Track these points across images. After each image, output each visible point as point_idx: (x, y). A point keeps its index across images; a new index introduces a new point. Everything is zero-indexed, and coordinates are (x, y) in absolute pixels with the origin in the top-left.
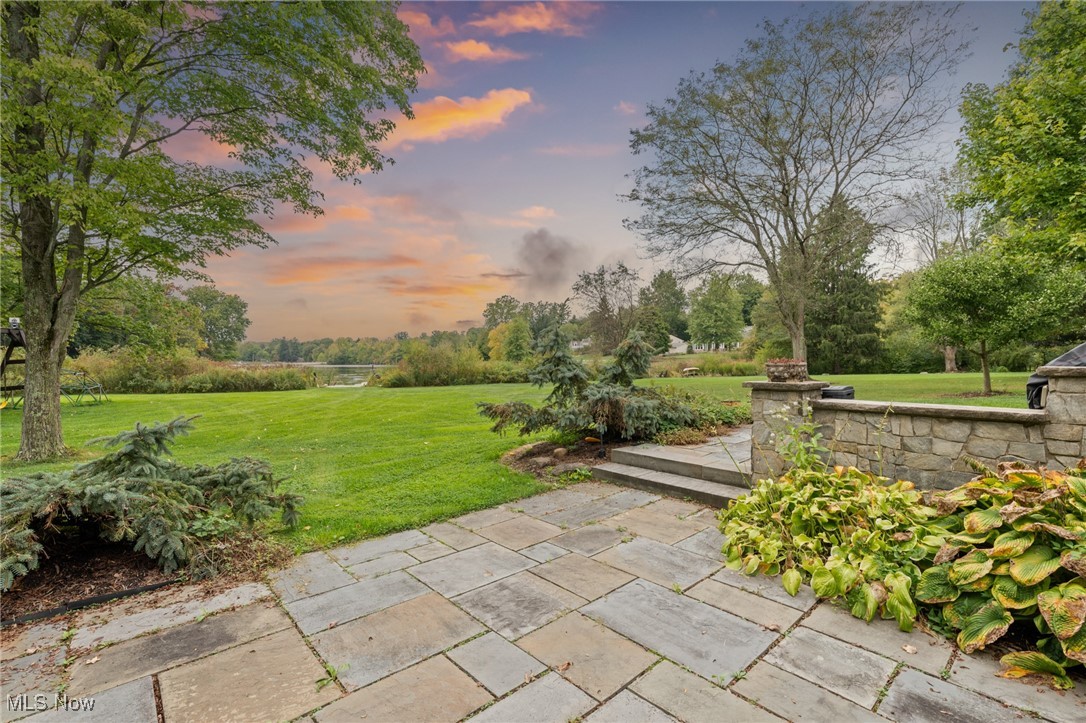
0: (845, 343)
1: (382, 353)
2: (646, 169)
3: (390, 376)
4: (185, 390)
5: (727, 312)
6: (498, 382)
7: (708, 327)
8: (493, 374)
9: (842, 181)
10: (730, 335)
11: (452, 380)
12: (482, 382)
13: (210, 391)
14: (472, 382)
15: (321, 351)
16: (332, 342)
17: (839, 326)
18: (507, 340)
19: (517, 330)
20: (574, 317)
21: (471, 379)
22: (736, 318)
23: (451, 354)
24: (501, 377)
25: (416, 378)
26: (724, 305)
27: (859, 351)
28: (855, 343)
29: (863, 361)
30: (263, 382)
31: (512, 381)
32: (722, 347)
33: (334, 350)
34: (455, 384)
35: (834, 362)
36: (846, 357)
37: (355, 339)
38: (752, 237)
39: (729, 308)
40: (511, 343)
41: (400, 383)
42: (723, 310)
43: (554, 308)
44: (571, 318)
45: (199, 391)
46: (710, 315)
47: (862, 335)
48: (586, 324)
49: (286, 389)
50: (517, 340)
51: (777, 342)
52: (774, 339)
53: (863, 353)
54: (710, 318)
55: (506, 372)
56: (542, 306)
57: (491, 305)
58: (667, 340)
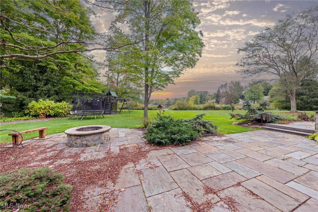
0: (307, 101)
1: (164, 103)
2: (243, 58)
3: (174, 108)
4: (138, 109)
5: (258, 92)
6: (197, 110)
7: (252, 96)
8: (196, 108)
9: (313, 54)
10: (259, 99)
11: (187, 109)
12: (193, 110)
13: (142, 110)
14: (191, 110)
15: (152, 102)
16: (154, 100)
17: (305, 96)
18: (194, 100)
19: (197, 98)
20: (210, 94)
21: (191, 109)
22: (261, 94)
23: (186, 103)
24: (198, 109)
25: (179, 108)
26: (258, 90)
27: (313, 104)
28: (311, 101)
29: (315, 107)
30: (150, 108)
31: (200, 110)
32: (256, 102)
33: (154, 102)
34: (187, 110)
35: (302, 107)
36: (307, 106)
37: (158, 100)
38: (276, 72)
39: (259, 91)
40: (195, 101)
41: (176, 109)
42: (257, 92)
43: (204, 92)
44: (209, 94)
45: (140, 110)
46: (252, 93)
47: (314, 99)
48: (213, 96)
49: (154, 110)
50: (197, 100)
51: (279, 101)
52: (278, 100)
53: (314, 104)
54: (253, 94)
55: (199, 108)
56: (201, 92)
57: (189, 92)
58: (238, 100)
